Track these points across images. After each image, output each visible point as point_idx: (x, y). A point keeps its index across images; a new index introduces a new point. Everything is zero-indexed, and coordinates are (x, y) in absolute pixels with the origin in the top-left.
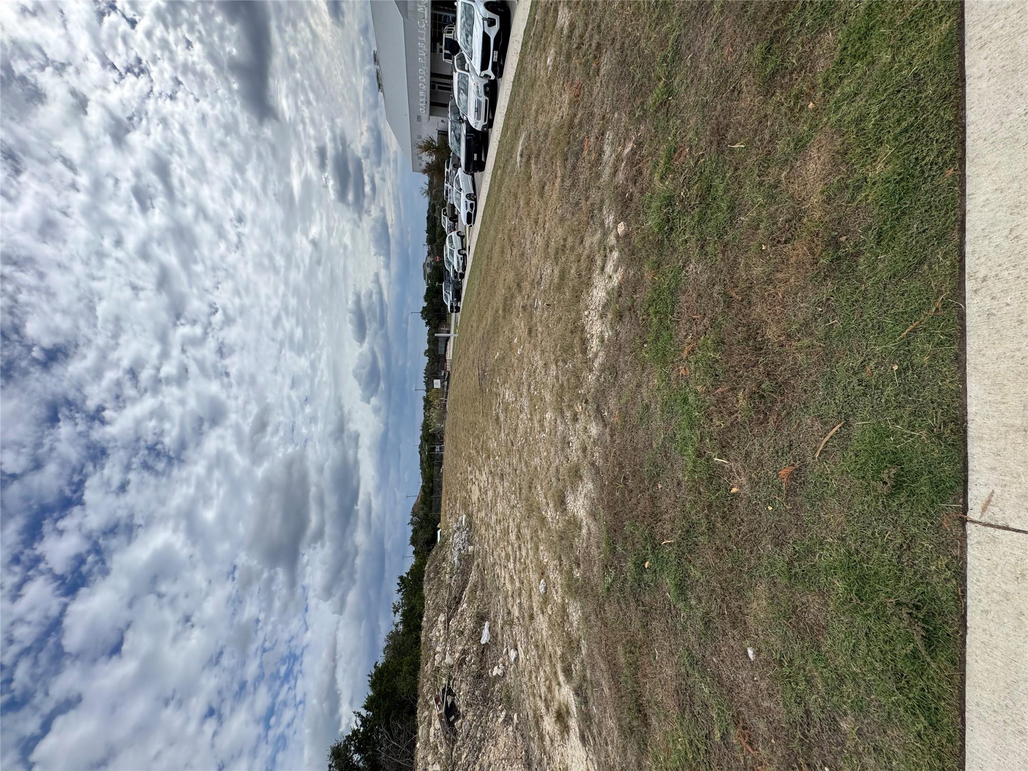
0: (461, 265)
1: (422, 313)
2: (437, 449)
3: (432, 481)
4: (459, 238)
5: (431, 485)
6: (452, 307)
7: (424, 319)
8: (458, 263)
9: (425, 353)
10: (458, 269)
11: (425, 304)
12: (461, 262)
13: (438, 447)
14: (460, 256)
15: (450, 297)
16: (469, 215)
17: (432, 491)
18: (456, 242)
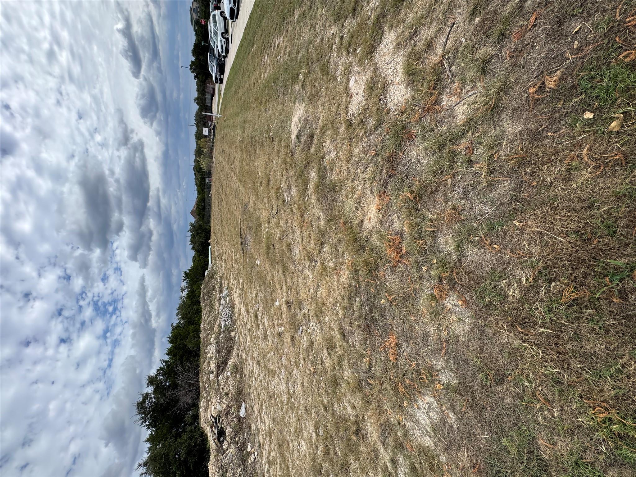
0: (224, 48)
1: (191, 66)
2: (207, 180)
3: (204, 202)
4: (222, 19)
5: (203, 204)
6: (216, 78)
7: (193, 72)
8: (222, 46)
9: (195, 100)
10: (222, 52)
11: (193, 59)
12: (224, 46)
13: (208, 179)
14: (223, 40)
15: (215, 69)
16: (232, 10)
17: (204, 208)
18: (220, 23)
